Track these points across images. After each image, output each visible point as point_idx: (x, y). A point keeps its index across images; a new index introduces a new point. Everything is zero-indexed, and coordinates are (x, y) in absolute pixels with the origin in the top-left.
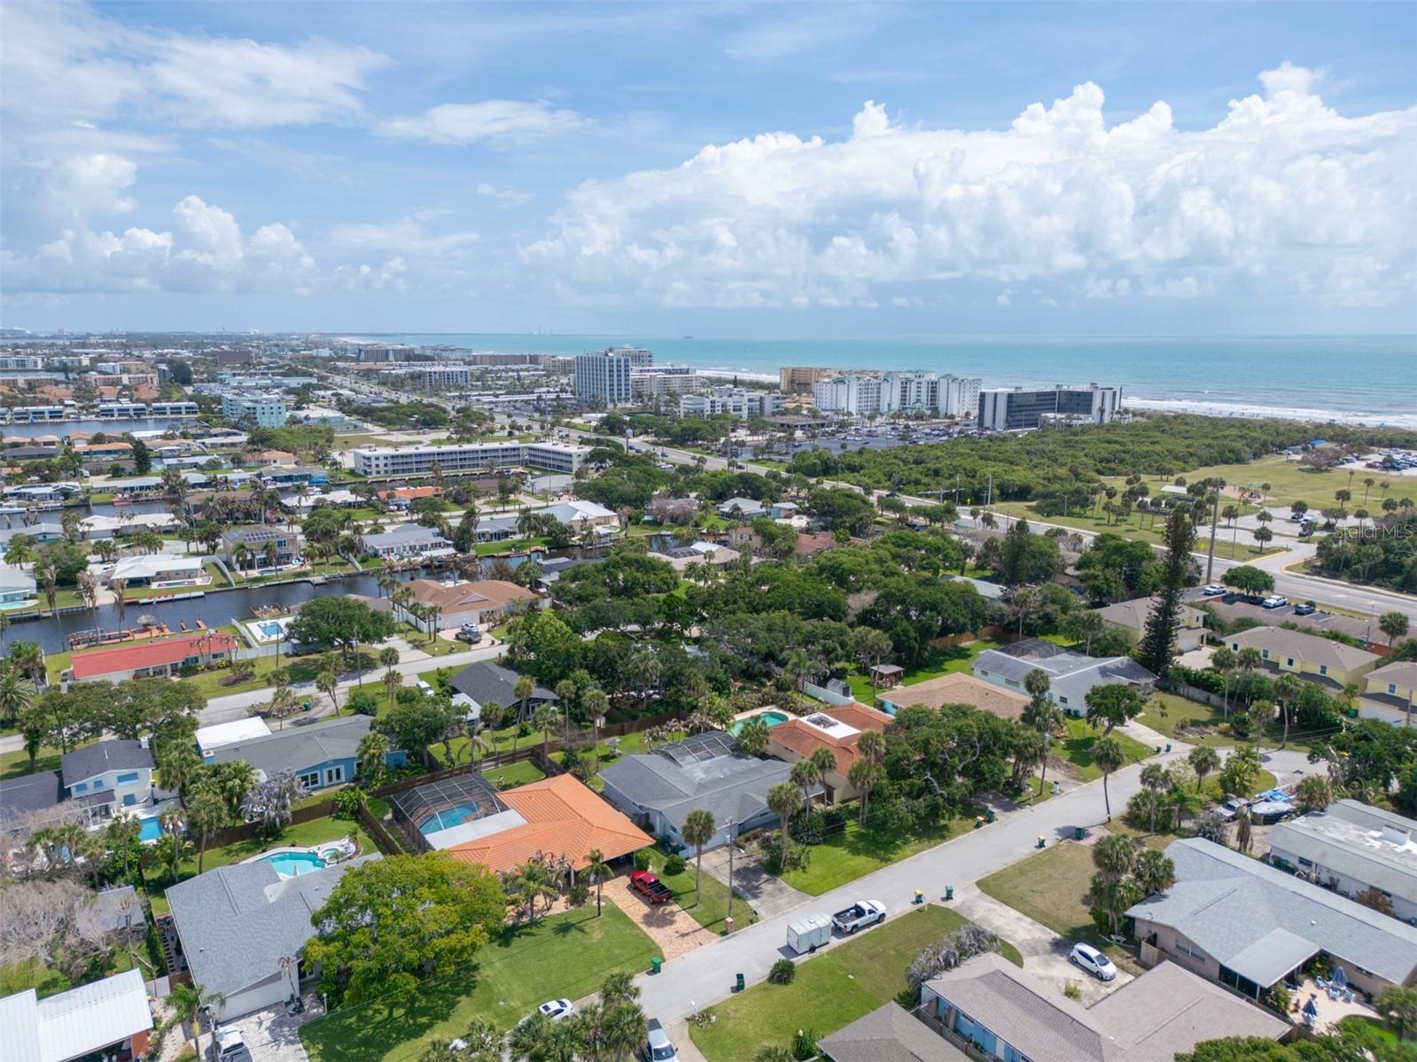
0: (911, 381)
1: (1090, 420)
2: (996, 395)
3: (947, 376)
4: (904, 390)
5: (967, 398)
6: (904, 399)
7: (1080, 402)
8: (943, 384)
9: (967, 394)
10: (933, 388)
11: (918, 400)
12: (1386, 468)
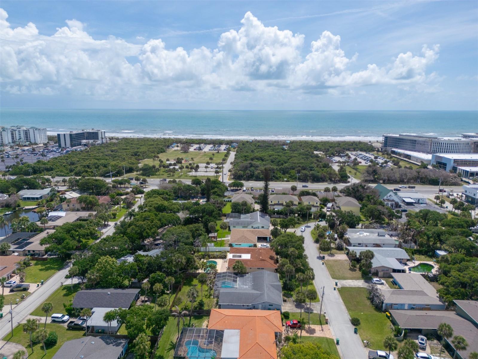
0: (15, 131)
1: (99, 142)
2: (64, 135)
3: (32, 128)
4: (12, 134)
5: (42, 136)
6: (13, 138)
7: (94, 135)
8: (31, 132)
9: (42, 135)
10: (26, 133)
11: (20, 138)
12: (199, 150)
